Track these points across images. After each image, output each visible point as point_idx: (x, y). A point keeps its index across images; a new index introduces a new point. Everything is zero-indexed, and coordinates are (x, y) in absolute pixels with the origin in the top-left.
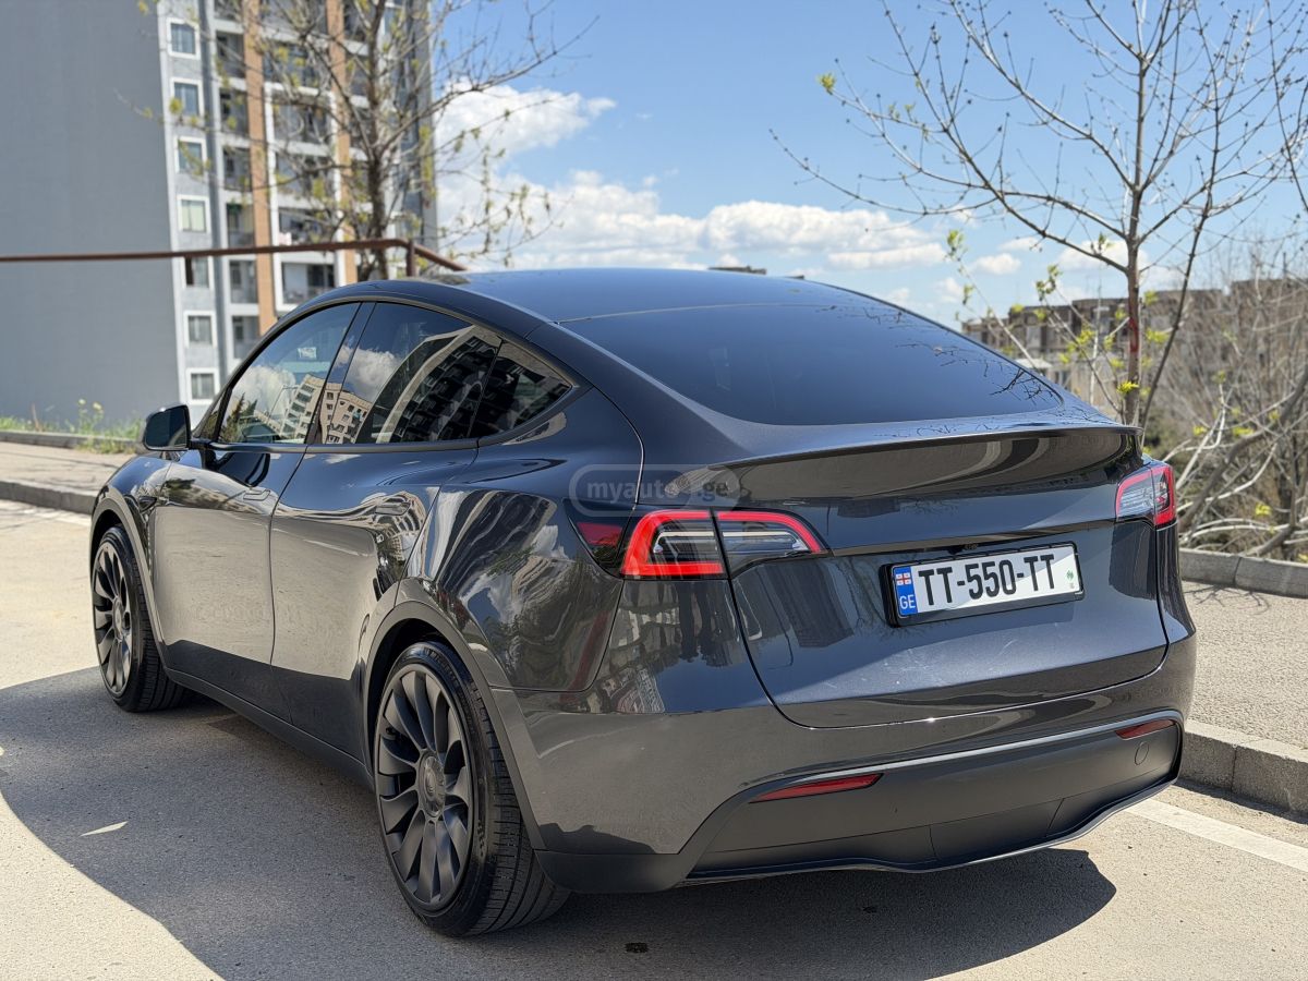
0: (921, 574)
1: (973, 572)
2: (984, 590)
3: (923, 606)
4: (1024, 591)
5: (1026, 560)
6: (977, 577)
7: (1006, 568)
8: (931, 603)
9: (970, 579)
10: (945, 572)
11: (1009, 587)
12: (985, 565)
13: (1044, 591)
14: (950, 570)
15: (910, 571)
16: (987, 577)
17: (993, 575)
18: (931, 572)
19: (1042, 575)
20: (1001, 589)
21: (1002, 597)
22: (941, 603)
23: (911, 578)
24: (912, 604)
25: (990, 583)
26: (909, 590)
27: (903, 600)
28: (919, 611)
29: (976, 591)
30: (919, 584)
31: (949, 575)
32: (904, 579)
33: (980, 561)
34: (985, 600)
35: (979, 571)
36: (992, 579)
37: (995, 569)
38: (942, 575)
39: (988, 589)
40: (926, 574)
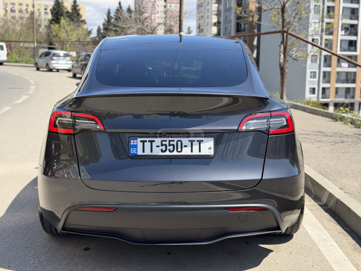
0: (141, 141)
1: (164, 143)
2: (168, 150)
3: (140, 152)
4: (186, 151)
5: (189, 141)
6: (166, 145)
7: (179, 143)
8: (144, 152)
9: (162, 145)
10: (151, 142)
11: (179, 150)
12: (170, 141)
13: (196, 152)
14: (154, 141)
15: (137, 140)
16: (170, 145)
17: (173, 145)
18: (146, 141)
19: (196, 147)
20: (175, 150)
21: (175, 153)
22: (148, 152)
23: (137, 142)
24: (136, 151)
25: (171, 148)
26: (136, 146)
27: (132, 150)
28: (138, 154)
29: (164, 149)
30: (140, 145)
31: (153, 143)
32: (134, 142)
33: (168, 139)
34: (167, 153)
35: (167, 143)
36: (172, 147)
37: (175, 143)
38: (150, 143)
39: (169, 150)
40: (143, 142)
